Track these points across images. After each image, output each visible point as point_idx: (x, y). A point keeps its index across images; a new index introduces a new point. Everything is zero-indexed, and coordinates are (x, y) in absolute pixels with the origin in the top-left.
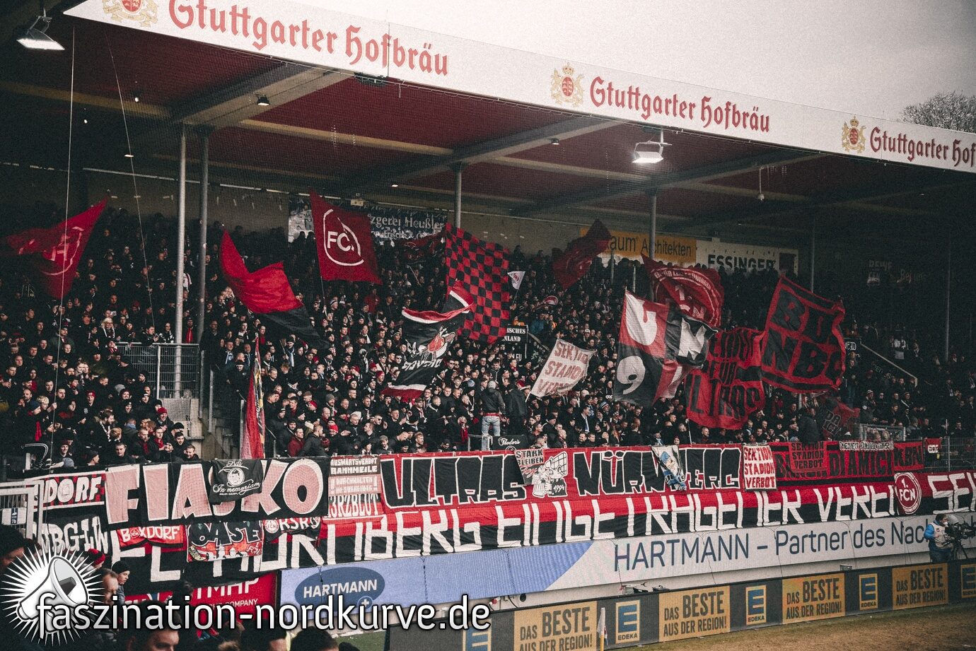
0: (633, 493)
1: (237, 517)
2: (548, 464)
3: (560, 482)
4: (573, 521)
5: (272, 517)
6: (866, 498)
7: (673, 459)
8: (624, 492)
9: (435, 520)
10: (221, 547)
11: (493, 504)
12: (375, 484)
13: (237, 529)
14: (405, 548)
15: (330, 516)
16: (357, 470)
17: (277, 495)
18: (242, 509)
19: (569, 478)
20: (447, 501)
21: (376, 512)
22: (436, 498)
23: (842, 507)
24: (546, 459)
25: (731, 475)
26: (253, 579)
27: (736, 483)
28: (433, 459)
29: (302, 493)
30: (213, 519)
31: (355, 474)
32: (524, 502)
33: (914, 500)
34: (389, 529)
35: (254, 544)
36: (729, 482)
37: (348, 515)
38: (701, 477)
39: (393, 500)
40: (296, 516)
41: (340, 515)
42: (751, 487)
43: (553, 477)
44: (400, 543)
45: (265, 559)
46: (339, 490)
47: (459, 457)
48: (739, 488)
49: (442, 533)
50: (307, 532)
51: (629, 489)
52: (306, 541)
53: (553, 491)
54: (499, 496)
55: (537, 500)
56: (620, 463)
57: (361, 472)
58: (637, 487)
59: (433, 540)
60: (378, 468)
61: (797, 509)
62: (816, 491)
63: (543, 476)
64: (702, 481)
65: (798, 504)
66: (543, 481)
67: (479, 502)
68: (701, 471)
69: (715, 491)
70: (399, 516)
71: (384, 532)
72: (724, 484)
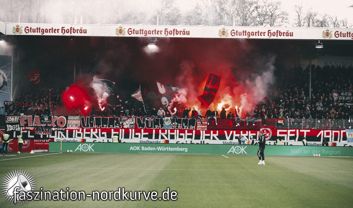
0: (156, 128)
1: (46, 127)
2: (129, 120)
3: (132, 125)
4: (135, 134)
5: (54, 127)
6: (247, 135)
7: (170, 120)
8: (153, 128)
9: (94, 130)
10: (42, 132)
11: (111, 128)
12: (79, 122)
13: (46, 129)
14: (86, 136)
15: (67, 128)
16: (75, 119)
17: (56, 123)
18: (48, 125)
19: (135, 124)
20: (99, 127)
21: (79, 128)
22: (96, 126)
23: (236, 137)
24: (128, 119)
25: (192, 126)
26: (49, 139)
27: (194, 128)
28: (95, 118)
29: (61, 123)
30: (41, 127)
31: (74, 120)
32: (121, 129)
33: (268, 137)
34: (82, 132)
35: (49, 132)
36: (191, 127)
37: (72, 128)
38: (180, 126)
39: (84, 126)
40: (60, 128)
41: (70, 128)
42: (199, 129)
43: (130, 123)
44: (84, 135)
45: (52, 135)
46: (70, 123)
47: (102, 117)
48: (195, 129)
49: (96, 134)
50: (62, 131)
51: (155, 127)
52: (61, 133)
53: (130, 127)
54: (113, 127)
55: (125, 129)
56: (152, 121)
57: (76, 119)
58: (158, 127)
59: (93, 135)
60: (80, 119)
61: (216, 136)
62: (226, 132)
63: (127, 123)
64: (181, 127)
65: (217, 135)
66: (127, 124)
67: (107, 128)
68: (181, 124)
69: (185, 129)
70: (85, 130)
71: (80, 132)
72: (189, 128)
